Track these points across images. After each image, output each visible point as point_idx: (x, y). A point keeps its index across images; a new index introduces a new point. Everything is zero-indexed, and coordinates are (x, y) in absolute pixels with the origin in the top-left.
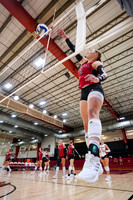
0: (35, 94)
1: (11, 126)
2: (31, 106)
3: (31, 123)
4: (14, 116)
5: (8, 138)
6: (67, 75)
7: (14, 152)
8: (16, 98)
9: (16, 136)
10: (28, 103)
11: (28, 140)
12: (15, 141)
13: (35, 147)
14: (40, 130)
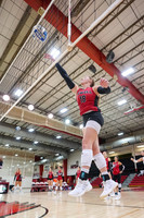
0: (52, 100)
1: (31, 142)
2: (51, 116)
3: (53, 137)
4: (31, 130)
5: (29, 156)
6: (92, 68)
7: (38, 171)
8: (31, 107)
9: (37, 153)
10: (46, 112)
11: (52, 157)
12: (37, 159)
13: (60, 164)
14: (64, 145)
